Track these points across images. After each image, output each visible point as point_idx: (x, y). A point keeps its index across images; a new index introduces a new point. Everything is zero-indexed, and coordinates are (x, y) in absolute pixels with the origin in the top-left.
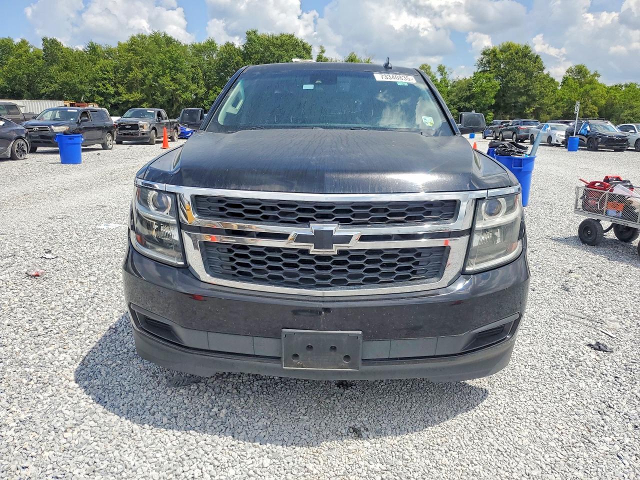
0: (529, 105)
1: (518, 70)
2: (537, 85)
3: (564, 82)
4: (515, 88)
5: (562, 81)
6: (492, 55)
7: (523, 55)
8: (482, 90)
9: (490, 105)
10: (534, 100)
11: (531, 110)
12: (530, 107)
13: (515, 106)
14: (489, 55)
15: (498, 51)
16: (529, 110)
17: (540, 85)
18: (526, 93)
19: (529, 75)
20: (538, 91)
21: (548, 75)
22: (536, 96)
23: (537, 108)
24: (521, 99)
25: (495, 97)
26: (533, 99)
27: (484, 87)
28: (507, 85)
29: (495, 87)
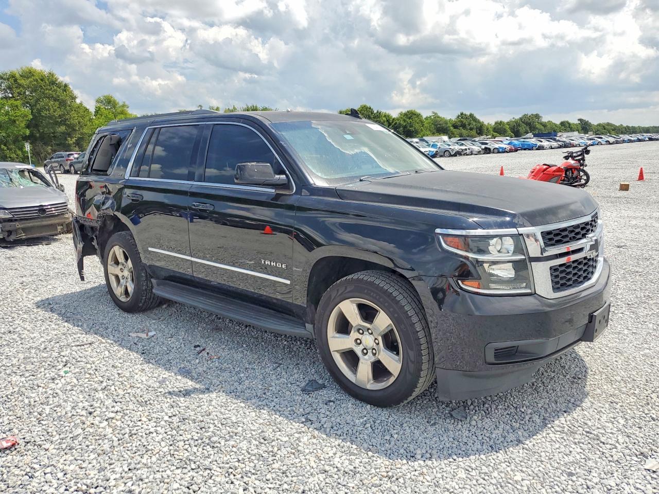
0: (70, 135)
1: (49, 98)
2: (73, 114)
3: (97, 112)
4: (50, 118)
5: (95, 110)
6: (12, 80)
7: (50, 83)
8: (10, 119)
9: (24, 136)
10: (75, 130)
11: (74, 140)
12: (72, 138)
13: (54, 136)
14: (8, 79)
15: (17, 76)
16: (71, 140)
17: (77, 114)
18: (64, 122)
19: (63, 104)
20: (77, 121)
21: (81, 104)
22: (74, 125)
23: (79, 138)
24: (60, 129)
25: (28, 127)
26: (72, 128)
27: (12, 116)
28: (41, 114)
29: (26, 116)
